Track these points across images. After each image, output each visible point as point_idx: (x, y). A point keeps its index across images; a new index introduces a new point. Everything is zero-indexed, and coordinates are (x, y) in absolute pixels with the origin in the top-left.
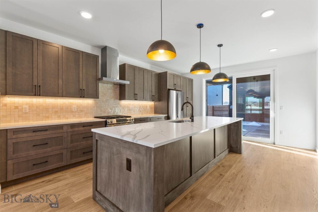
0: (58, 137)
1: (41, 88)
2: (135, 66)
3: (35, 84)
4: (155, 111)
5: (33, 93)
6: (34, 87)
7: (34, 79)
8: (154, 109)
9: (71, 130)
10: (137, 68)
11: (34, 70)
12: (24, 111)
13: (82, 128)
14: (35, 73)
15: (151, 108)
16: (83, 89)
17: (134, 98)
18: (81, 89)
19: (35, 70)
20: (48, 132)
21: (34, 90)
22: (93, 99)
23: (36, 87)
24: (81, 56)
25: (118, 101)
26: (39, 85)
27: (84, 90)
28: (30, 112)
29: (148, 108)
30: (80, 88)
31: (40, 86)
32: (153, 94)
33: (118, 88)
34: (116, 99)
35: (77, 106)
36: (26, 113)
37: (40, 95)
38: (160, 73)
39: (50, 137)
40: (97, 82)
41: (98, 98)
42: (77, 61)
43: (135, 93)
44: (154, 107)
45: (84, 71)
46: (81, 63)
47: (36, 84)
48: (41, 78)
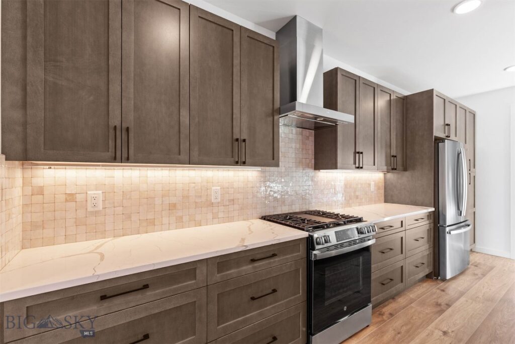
0: (180, 307)
1: (131, 135)
2: (357, 76)
3: (115, 121)
4: (386, 196)
5: (108, 151)
6: (112, 132)
7: (110, 107)
8: (382, 191)
9: (218, 277)
10: (361, 81)
11: (111, 76)
12: (90, 209)
13: (247, 268)
14: (115, 88)
15: (379, 188)
16: (242, 138)
17: (355, 164)
18: (237, 140)
19: (114, 76)
20: (149, 294)
21: (111, 143)
22: (259, 169)
23: (118, 133)
24: (236, 39)
25: (311, 172)
26: (124, 126)
27: (244, 141)
28: (107, 210)
29: (372, 188)
30: (235, 137)
31: (128, 129)
32: (394, 153)
33: (312, 139)
34: (308, 166)
35: (223, 188)
36: (96, 213)
37: (128, 160)
38: (406, 97)
39: (157, 311)
40: (276, 117)
41: (277, 165)
42: (227, 56)
43: (357, 151)
44: (383, 184)
45: (245, 85)
46: (236, 62)
47: (118, 123)
48: (133, 102)
